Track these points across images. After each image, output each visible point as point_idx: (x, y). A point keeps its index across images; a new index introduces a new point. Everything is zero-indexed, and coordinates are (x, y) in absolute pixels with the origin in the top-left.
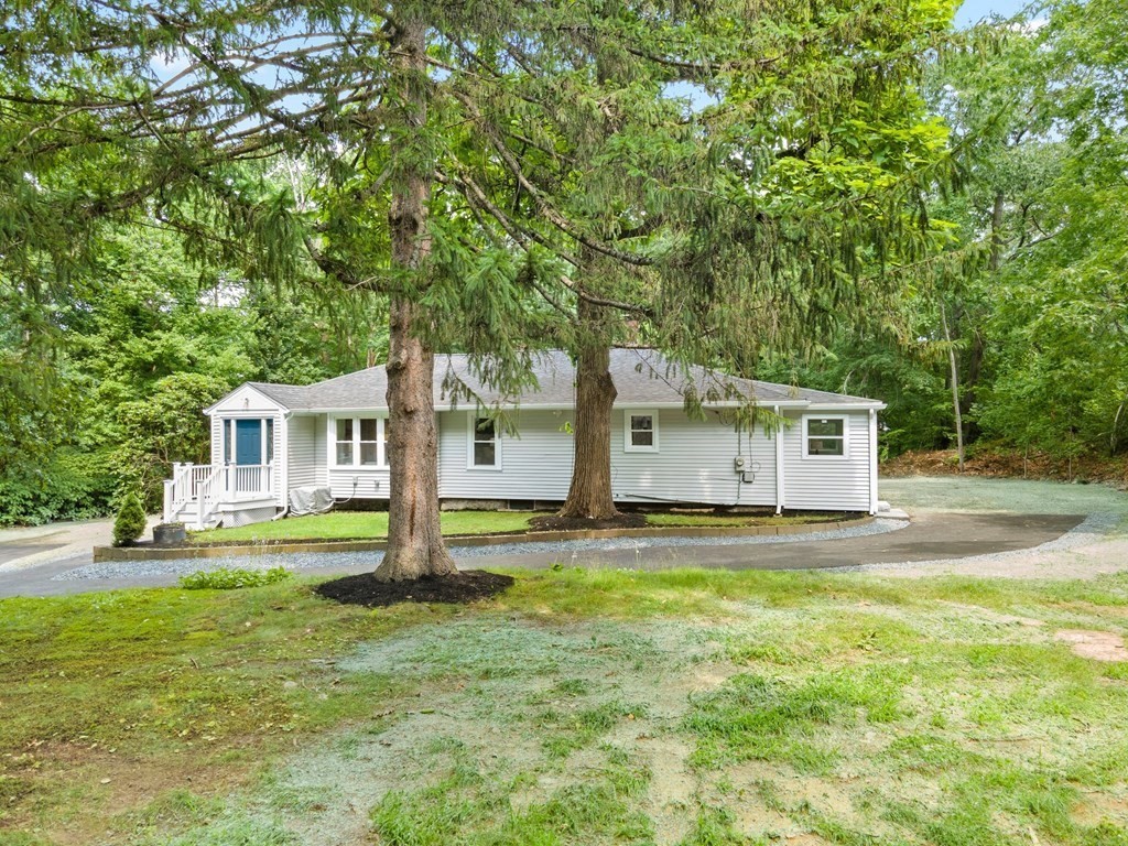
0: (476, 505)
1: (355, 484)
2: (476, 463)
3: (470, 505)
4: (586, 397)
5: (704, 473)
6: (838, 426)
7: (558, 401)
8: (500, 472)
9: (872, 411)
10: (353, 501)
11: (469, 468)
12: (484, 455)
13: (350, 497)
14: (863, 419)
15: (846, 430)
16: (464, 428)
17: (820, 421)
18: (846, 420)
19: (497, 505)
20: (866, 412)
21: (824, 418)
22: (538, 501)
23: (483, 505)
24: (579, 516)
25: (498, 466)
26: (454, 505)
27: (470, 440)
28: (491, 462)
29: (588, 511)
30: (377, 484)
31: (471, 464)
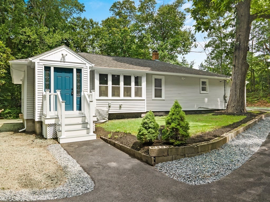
16: (151, 82)
25: (163, 98)
28: (160, 96)
30: (120, 107)
31: (154, 98)
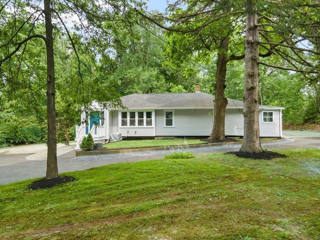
0: (166, 138)
1: (128, 132)
2: (166, 125)
3: (164, 138)
4: (220, 104)
5: (236, 127)
6: (271, 114)
7: (194, 107)
8: (174, 128)
9: (281, 110)
10: (128, 137)
11: (164, 127)
12: (169, 123)
13: (127, 136)
14: (278, 112)
15: (274, 115)
16: (163, 115)
17: (266, 113)
18: (274, 112)
19: (173, 138)
20: (279, 110)
21: (268, 112)
22: (185, 136)
23: (169, 137)
24: (217, 139)
25: (173, 126)
26: (159, 138)
27: (164, 118)
28: (171, 125)
29: (220, 137)
30: (136, 132)
31: (165, 126)
